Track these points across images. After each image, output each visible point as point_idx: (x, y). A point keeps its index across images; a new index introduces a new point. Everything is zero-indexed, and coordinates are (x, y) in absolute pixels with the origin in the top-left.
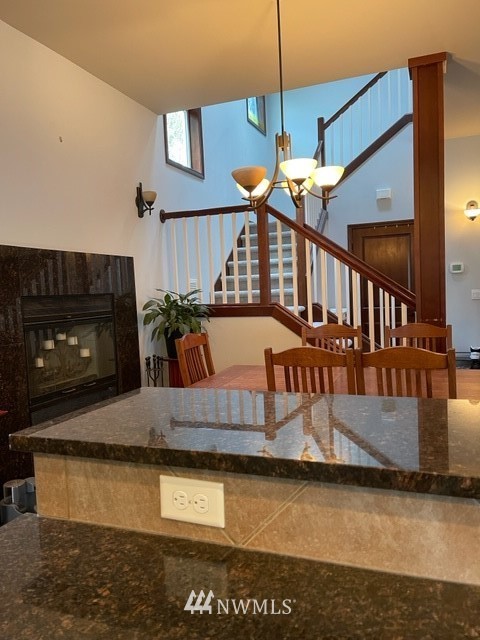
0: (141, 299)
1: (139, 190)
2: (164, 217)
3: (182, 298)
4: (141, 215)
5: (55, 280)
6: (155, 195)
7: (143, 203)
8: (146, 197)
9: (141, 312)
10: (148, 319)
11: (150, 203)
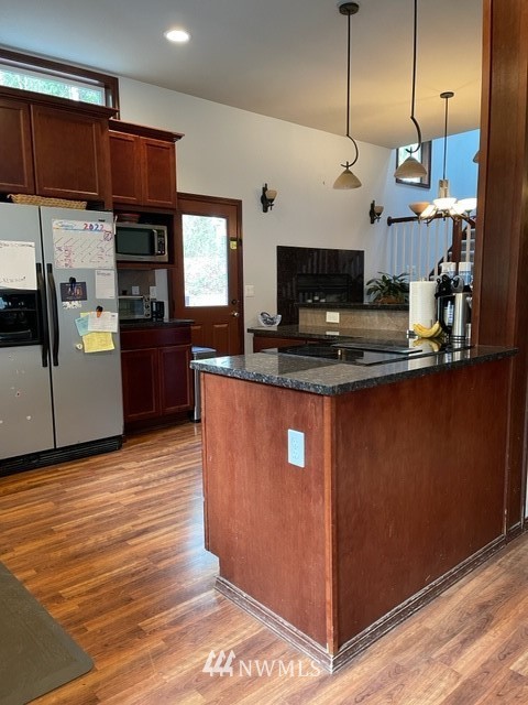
0: (367, 278)
1: (373, 205)
2: (390, 221)
3: (395, 278)
4: (372, 222)
5: (324, 264)
6: (382, 209)
7: (374, 214)
8: (376, 210)
9: (366, 287)
10: (370, 291)
11: (379, 214)
